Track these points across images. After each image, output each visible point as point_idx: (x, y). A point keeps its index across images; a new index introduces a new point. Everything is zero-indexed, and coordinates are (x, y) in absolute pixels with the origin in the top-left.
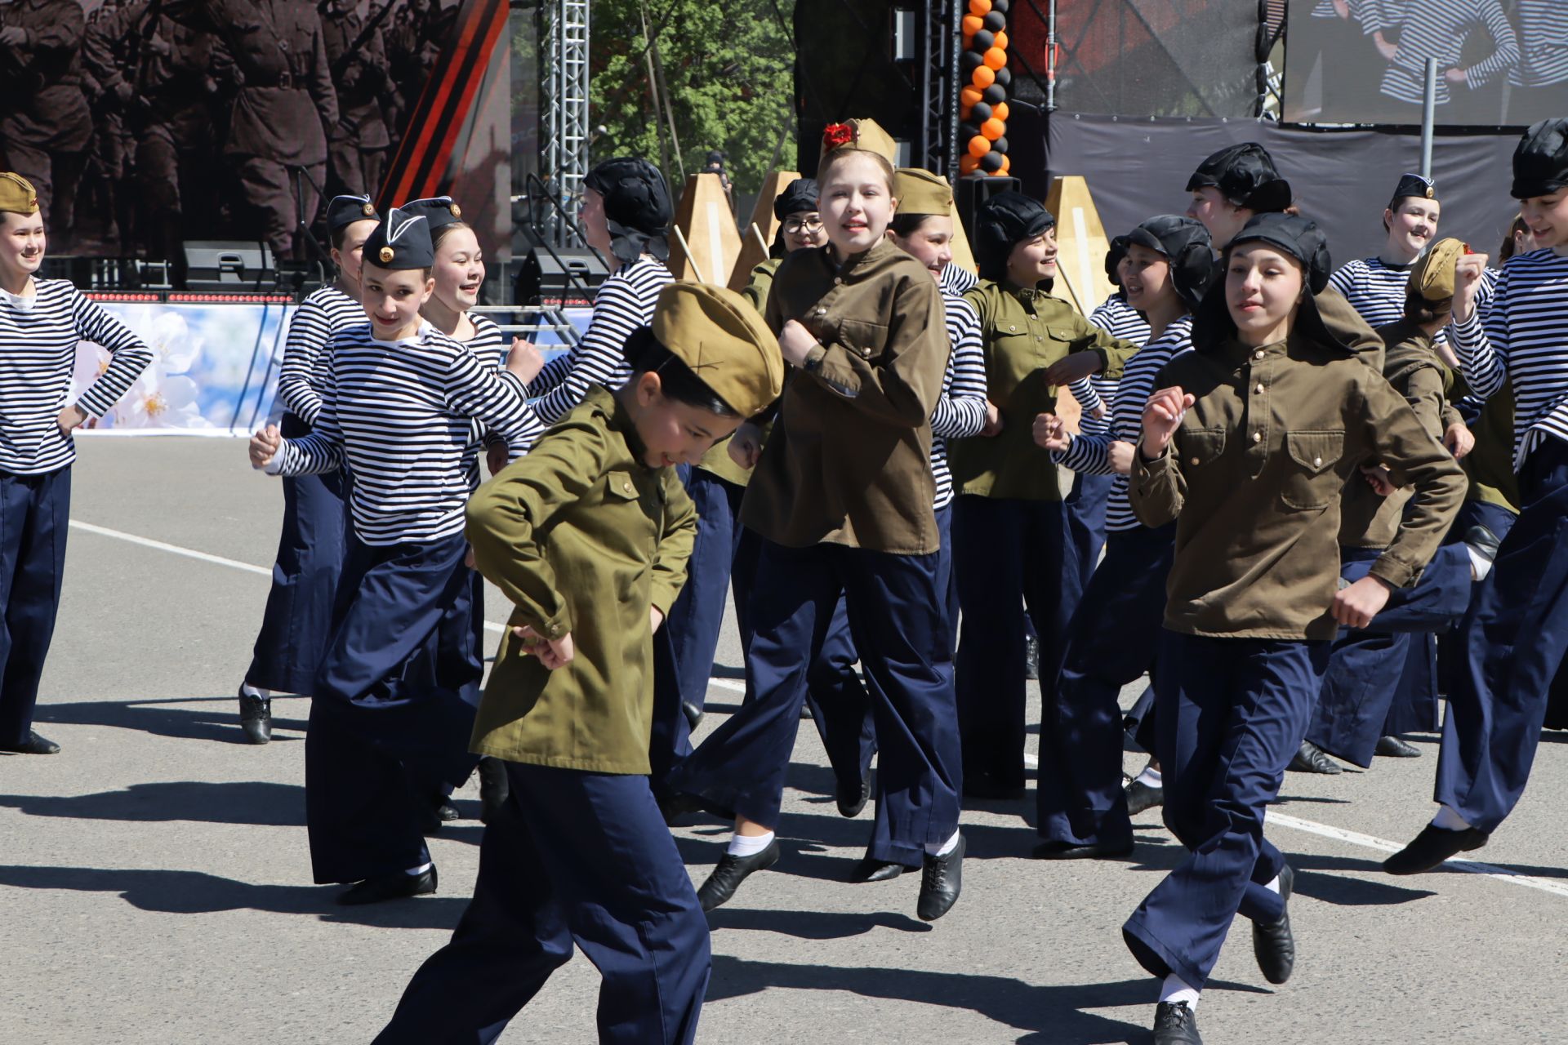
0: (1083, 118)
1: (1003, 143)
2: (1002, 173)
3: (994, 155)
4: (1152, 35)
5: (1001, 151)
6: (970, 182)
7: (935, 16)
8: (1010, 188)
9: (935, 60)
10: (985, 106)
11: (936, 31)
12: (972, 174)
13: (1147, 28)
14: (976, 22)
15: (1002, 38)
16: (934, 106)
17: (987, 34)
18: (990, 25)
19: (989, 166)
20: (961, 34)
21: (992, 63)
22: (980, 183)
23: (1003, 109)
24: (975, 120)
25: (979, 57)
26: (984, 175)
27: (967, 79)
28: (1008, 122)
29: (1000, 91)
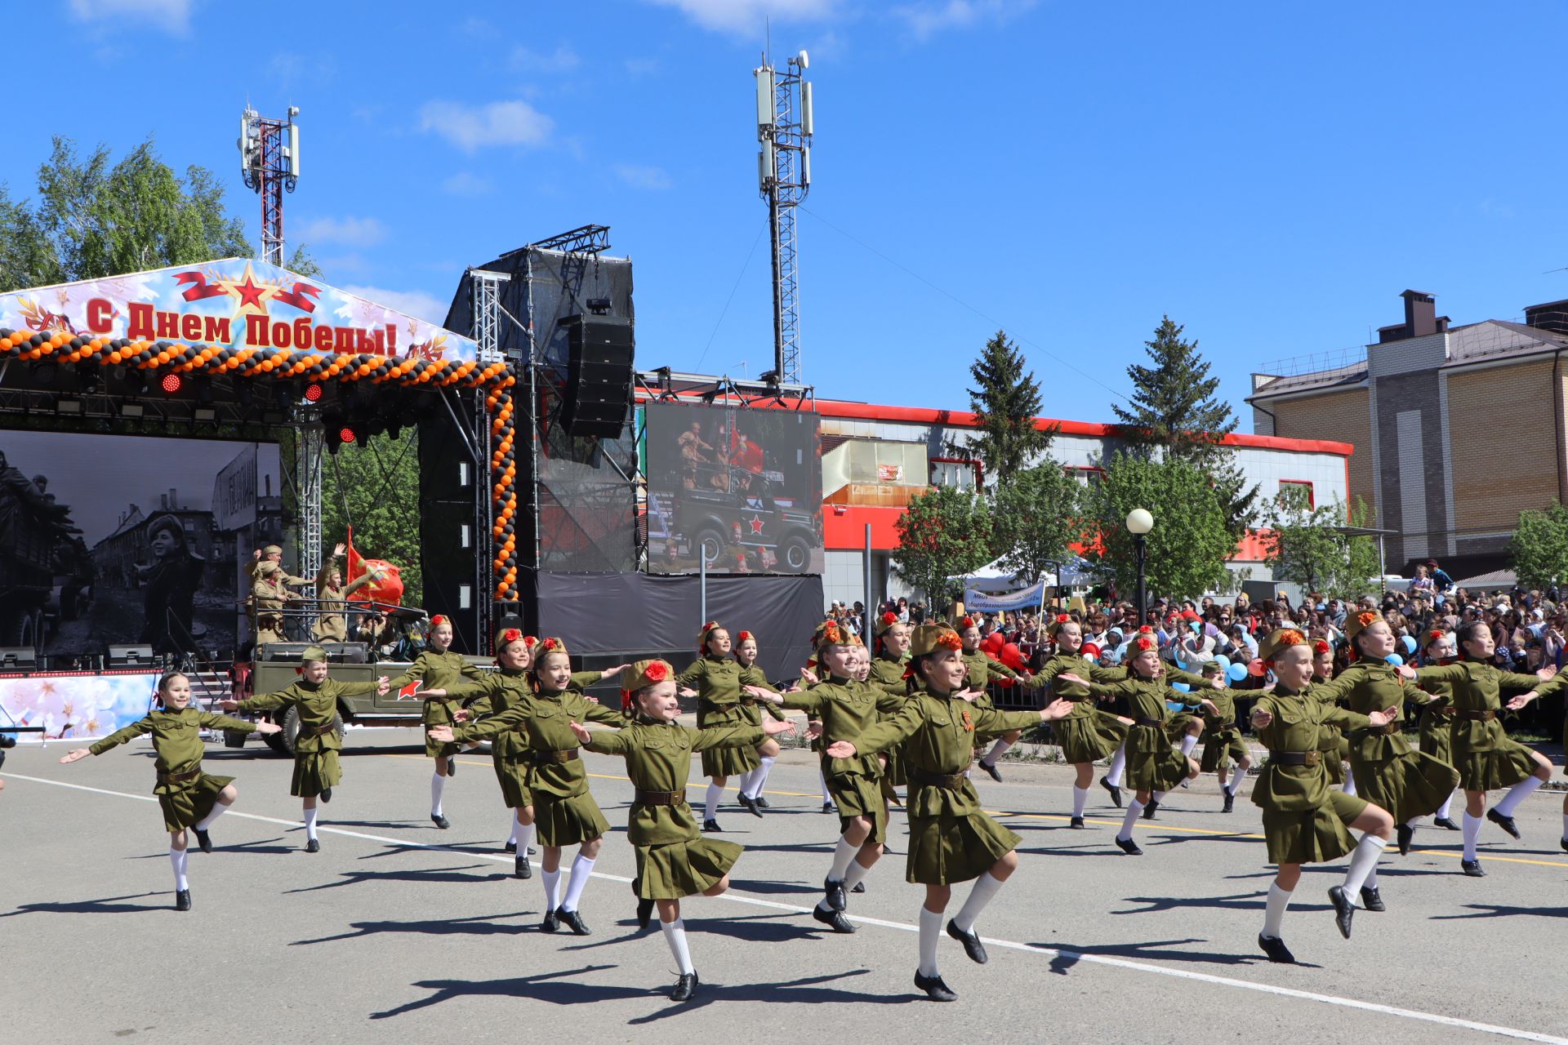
0: (553, 573)
1: (515, 585)
2: (515, 599)
3: (511, 591)
4: (585, 534)
5: (514, 589)
6: (498, 604)
7: (480, 527)
8: (518, 606)
9: (481, 547)
10: (505, 568)
11: (481, 533)
12: (499, 599)
13: (582, 531)
14: (499, 530)
15: (513, 537)
16: (482, 569)
17: (505, 535)
18: (506, 531)
19: (509, 597)
20: (493, 535)
21: (508, 548)
22: (503, 604)
23: (514, 569)
24: (502, 575)
25: (500, 545)
26: (505, 600)
27: (496, 555)
28: (516, 575)
29: (512, 561)
